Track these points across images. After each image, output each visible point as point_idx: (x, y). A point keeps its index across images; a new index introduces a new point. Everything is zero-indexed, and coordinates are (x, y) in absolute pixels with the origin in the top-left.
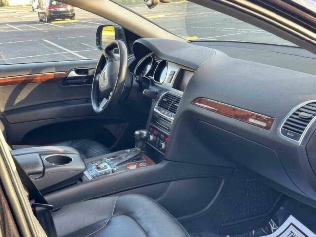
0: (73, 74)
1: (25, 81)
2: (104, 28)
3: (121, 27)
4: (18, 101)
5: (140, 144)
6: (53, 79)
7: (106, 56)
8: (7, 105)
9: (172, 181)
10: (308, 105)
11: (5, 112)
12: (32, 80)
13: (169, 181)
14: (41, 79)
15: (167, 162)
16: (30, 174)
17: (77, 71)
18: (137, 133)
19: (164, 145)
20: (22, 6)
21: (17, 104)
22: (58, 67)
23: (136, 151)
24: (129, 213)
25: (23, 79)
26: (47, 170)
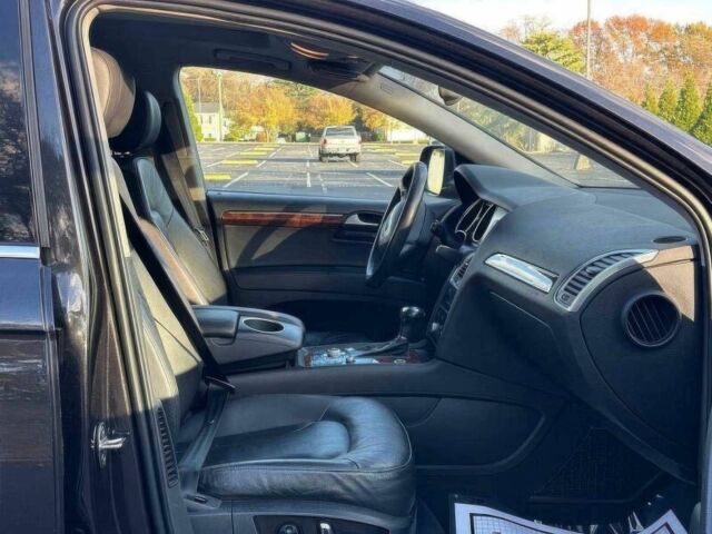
0: (355, 220)
1: (274, 221)
2: (435, 151)
3: (451, 150)
4: (258, 254)
5: (406, 329)
6: (321, 224)
7: (402, 189)
8: (241, 259)
9: (446, 397)
10: (608, 257)
11: (236, 268)
12: (285, 222)
13: (440, 397)
14: (301, 223)
15: (440, 362)
16: (208, 335)
17: (363, 216)
18: (405, 309)
19: (435, 326)
20: (411, 142)
21: (257, 260)
22: (331, 206)
23: (400, 340)
24: (343, 420)
25: (271, 218)
26: (238, 335)
